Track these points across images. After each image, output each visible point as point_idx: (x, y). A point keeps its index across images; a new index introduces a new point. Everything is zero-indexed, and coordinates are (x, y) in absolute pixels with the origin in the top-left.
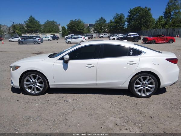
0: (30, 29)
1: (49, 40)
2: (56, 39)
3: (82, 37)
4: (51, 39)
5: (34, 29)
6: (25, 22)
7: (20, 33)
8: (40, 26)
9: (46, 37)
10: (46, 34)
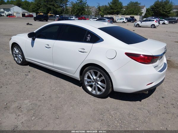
0: (112, 10)
1: (124, 22)
2: (132, 22)
3: (154, 20)
4: (125, 21)
5: (115, 11)
6: (109, 3)
7: (103, 14)
8: (122, 8)
9: (121, 19)
10: (125, 16)
